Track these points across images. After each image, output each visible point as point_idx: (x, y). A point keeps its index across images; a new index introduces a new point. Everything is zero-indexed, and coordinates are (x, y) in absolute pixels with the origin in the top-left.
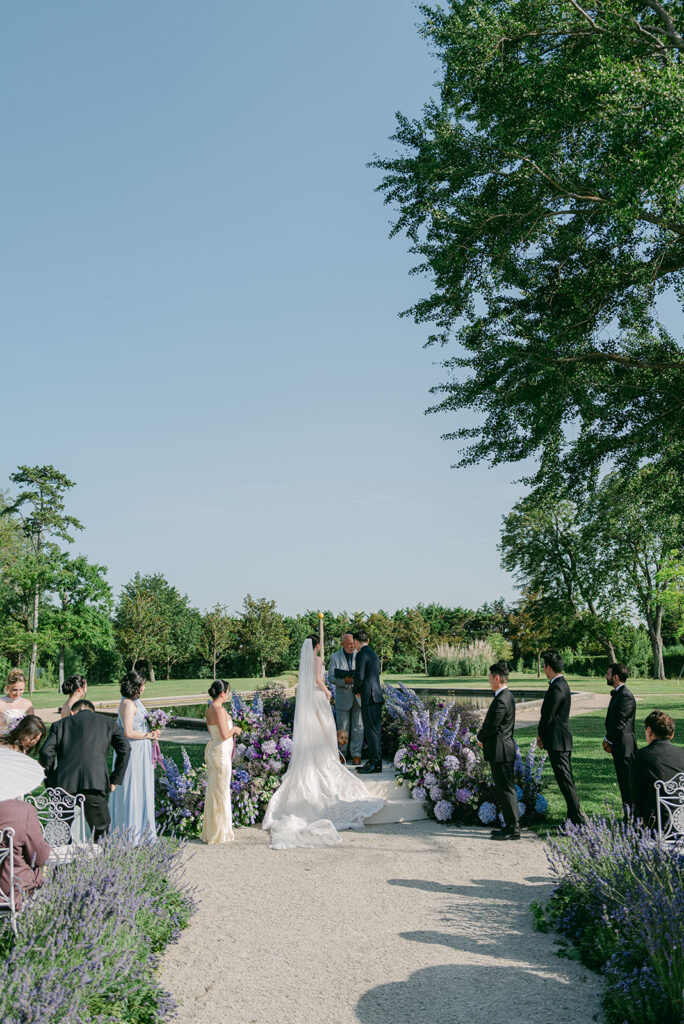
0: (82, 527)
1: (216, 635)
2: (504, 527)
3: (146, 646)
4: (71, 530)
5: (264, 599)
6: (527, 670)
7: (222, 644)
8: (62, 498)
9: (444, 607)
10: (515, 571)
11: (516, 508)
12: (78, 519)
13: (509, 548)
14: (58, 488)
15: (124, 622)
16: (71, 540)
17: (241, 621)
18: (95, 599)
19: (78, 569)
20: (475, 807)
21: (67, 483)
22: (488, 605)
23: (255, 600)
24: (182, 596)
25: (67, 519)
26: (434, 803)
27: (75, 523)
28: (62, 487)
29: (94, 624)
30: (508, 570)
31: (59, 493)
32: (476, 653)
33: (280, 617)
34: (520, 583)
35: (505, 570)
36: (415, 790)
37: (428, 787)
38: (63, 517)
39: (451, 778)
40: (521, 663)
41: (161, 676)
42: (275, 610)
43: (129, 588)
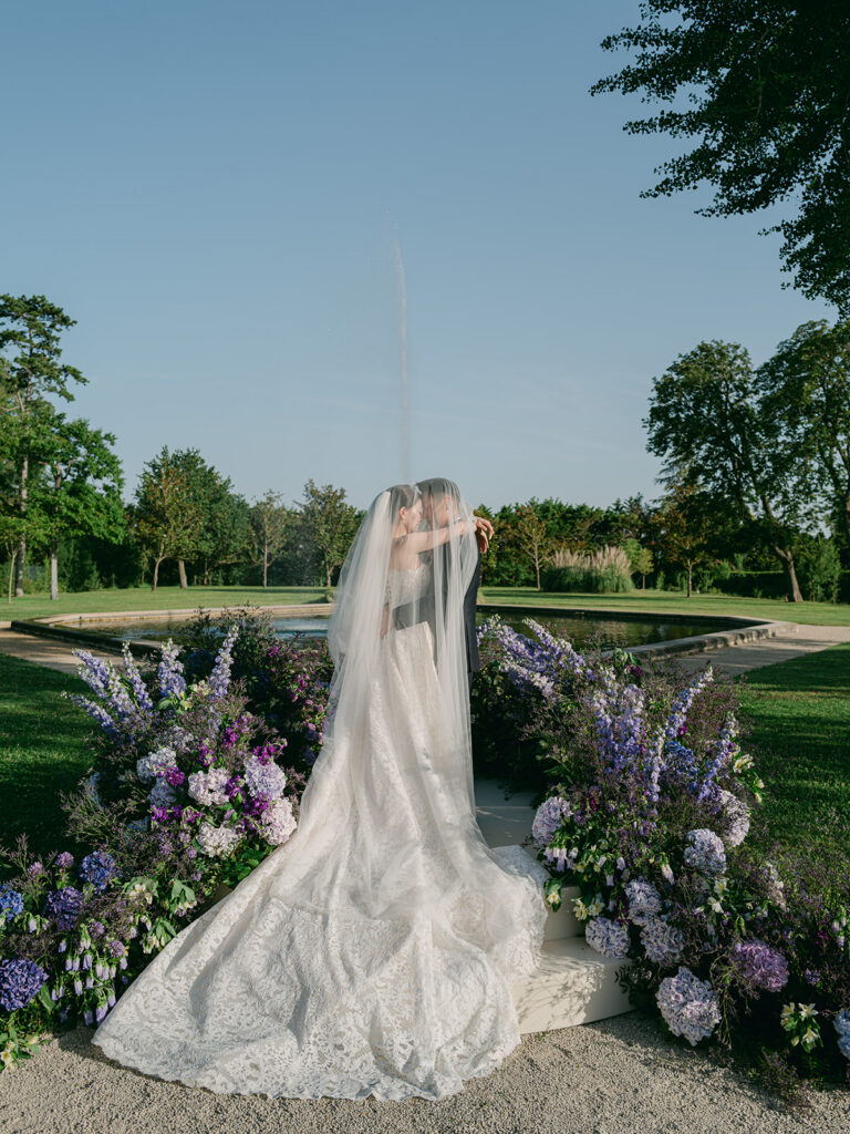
0: (84, 381)
1: (268, 531)
2: (655, 394)
3: (173, 541)
4: (70, 384)
5: (330, 486)
6: (669, 587)
7: (276, 542)
8: (57, 340)
9: (564, 504)
10: (665, 457)
11: (673, 368)
12: (79, 369)
13: (659, 424)
14: (52, 326)
15: (149, 510)
16: (70, 398)
17: (300, 514)
18: (97, 477)
19: (76, 435)
21: (65, 321)
22: (622, 502)
23: (320, 487)
24: (224, 478)
25: (65, 369)
26: (657, 975)
27: (76, 374)
28: (58, 326)
29: (98, 509)
30: (657, 454)
31: (54, 333)
32: (606, 563)
33: (351, 510)
34: (663, 476)
35: (652, 453)
36: (595, 927)
37: (638, 922)
38: (60, 366)
39: (716, 906)
40: (661, 578)
41: (196, 581)
42: (345, 501)
43: (154, 467)
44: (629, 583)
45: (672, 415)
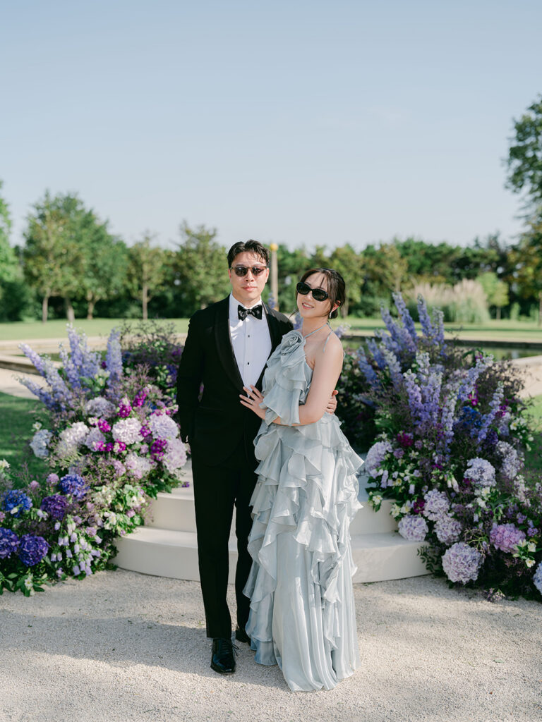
1: (146, 268)
2: (514, 133)
3: (59, 279)
5: (203, 226)
6: (523, 318)
7: (154, 278)
9: (425, 241)
10: (522, 194)
11: (532, 108)
13: (517, 163)
15: (33, 251)
17: (176, 252)
20: (530, 563)
22: (481, 239)
24: (103, 220)
26: (442, 548)
32: (463, 297)
34: (522, 213)
35: (509, 190)
36: (404, 521)
37: (432, 518)
39: (482, 504)
40: (516, 308)
41: (81, 315)
42: (216, 239)
43: (38, 208)
44: (484, 314)
45: (530, 154)
